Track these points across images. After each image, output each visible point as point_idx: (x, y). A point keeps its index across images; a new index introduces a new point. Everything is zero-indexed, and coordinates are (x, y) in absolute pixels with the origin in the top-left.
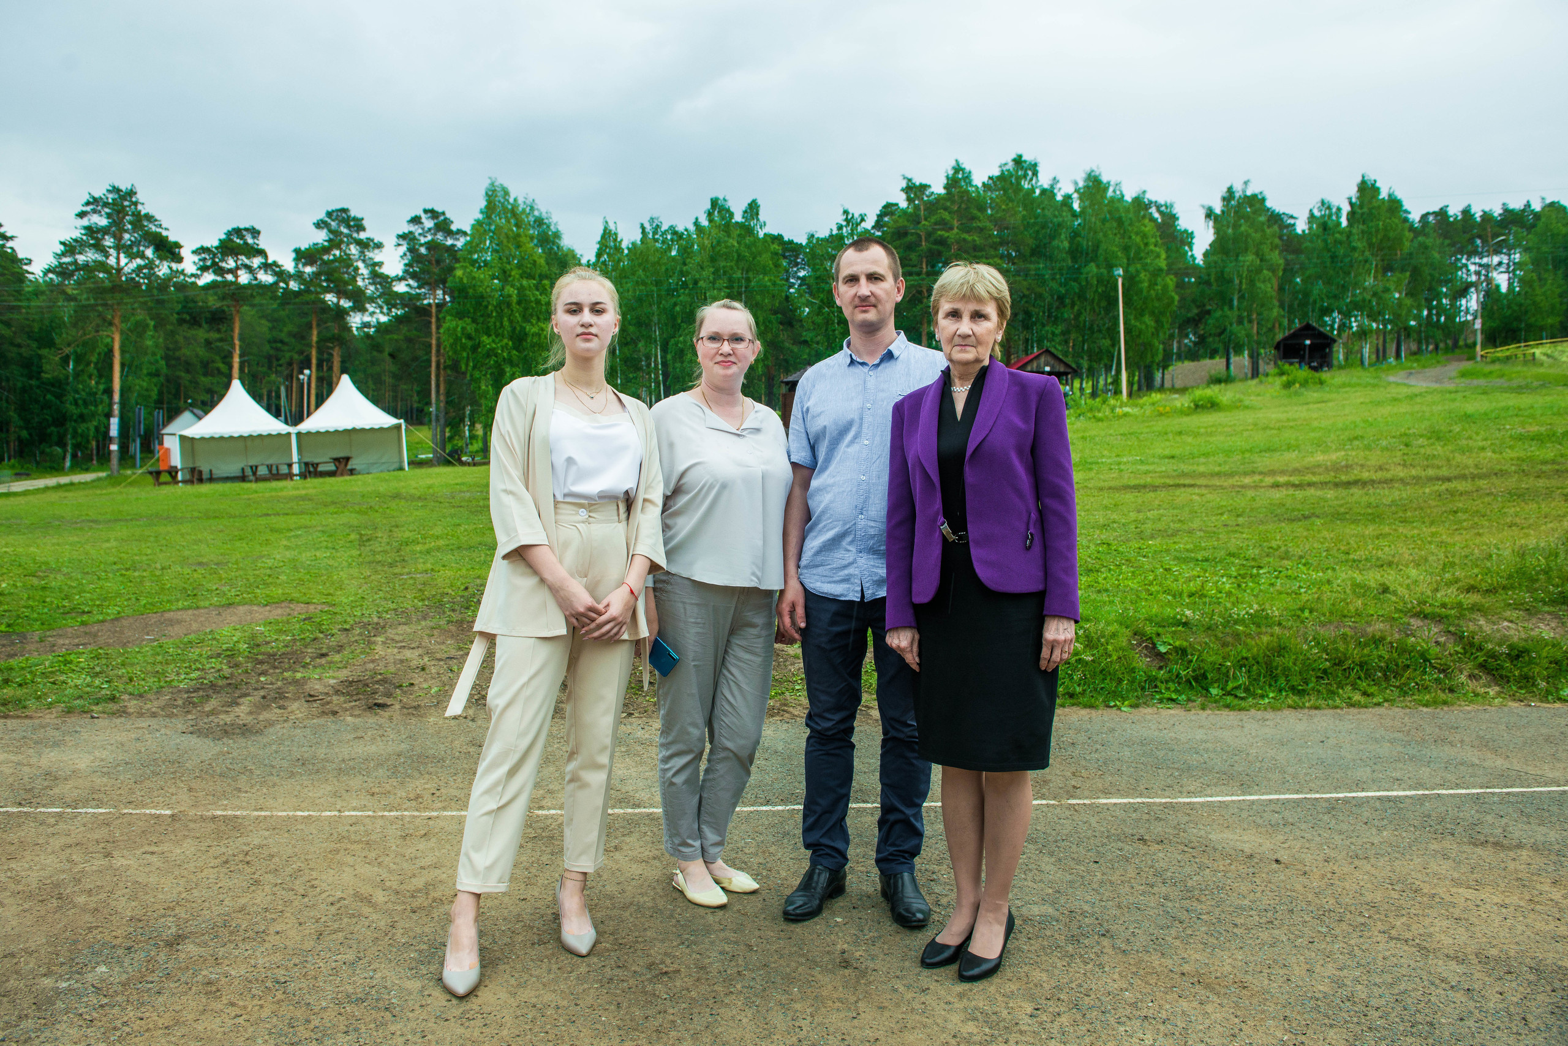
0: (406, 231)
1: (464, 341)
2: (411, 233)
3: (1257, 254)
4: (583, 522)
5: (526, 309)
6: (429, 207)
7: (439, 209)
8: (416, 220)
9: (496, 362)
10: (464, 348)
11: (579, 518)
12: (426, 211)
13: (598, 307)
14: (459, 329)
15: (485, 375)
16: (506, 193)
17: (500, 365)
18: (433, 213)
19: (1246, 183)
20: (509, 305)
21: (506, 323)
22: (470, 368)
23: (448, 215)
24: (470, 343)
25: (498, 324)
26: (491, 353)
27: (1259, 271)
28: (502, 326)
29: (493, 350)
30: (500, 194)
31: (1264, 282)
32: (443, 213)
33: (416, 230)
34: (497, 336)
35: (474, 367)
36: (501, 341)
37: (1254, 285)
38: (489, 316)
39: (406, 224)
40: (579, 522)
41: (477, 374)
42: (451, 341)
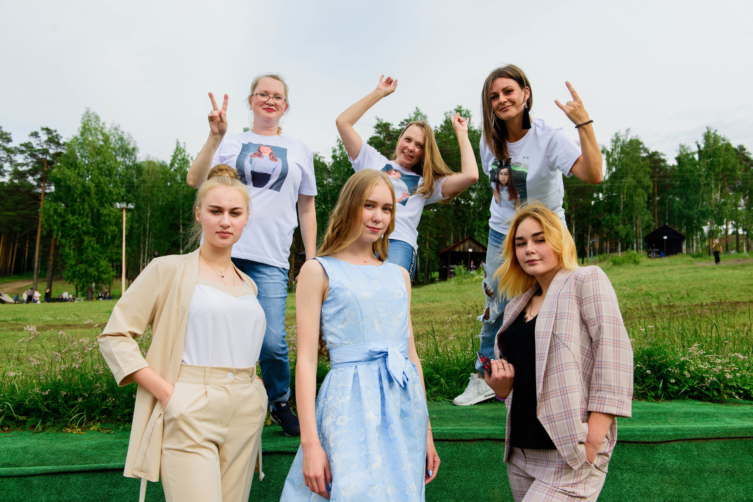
0: (27, 142)
1: (55, 218)
2: (30, 143)
3: (634, 178)
4: (230, 383)
5: (102, 197)
6: (45, 126)
7: (52, 128)
8: (35, 135)
9: (77, 233)
10: (55, 222)
11: (226, 380)
12: (43, 129)
13: (236, 211)
14: (52, 210)
15: (69, 242)
16: (97, 118)
17: (80, 235)
18: (48, 131)
19: (628, 130)
20: (89, 194)
21: (86, 206)
22: (59, 237)
23: (58, 132)
24: (60, 220)
25: (81, 207)
26: (74, 227)
27: (635, 188)
28: (83, 209)
29: (75, 224)
30: (93, 118)
31: (638, 196)
32: (56, 131)
33: (34, 142)
34: (79, 215)
35: (62, 237)
36: (82, 218)
37: (632, 198)
38: (76, 201)
39: (28, 137)
40: (227, 384)
41: (63, 241)
42: (46, 217)
